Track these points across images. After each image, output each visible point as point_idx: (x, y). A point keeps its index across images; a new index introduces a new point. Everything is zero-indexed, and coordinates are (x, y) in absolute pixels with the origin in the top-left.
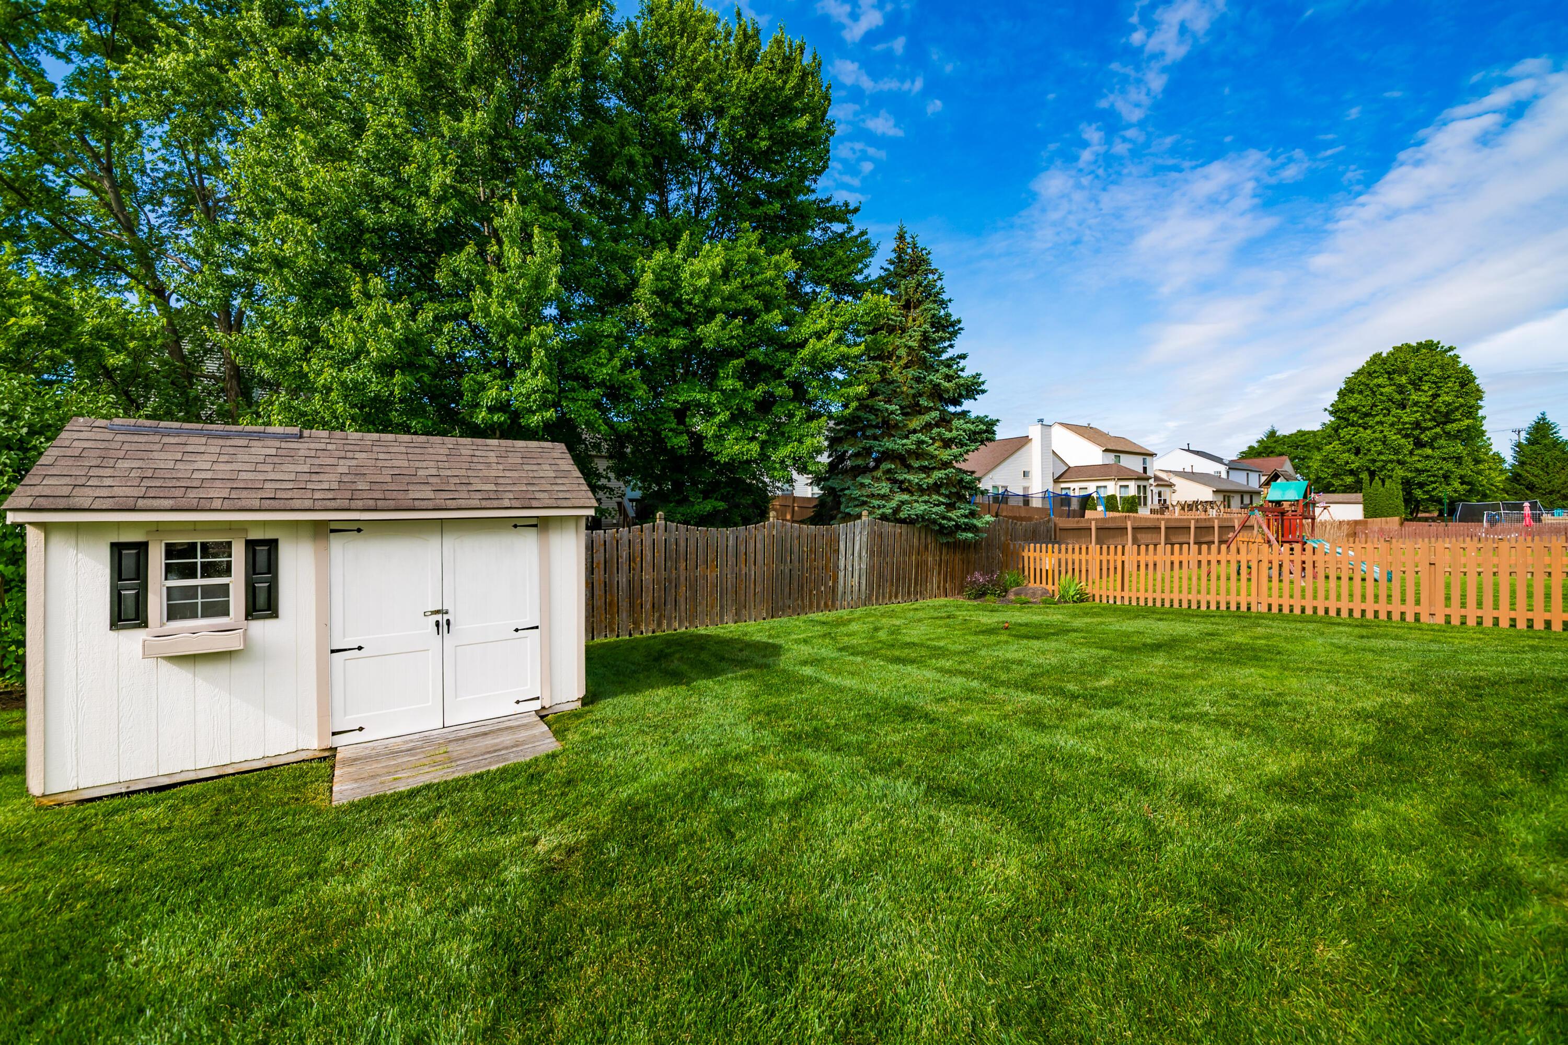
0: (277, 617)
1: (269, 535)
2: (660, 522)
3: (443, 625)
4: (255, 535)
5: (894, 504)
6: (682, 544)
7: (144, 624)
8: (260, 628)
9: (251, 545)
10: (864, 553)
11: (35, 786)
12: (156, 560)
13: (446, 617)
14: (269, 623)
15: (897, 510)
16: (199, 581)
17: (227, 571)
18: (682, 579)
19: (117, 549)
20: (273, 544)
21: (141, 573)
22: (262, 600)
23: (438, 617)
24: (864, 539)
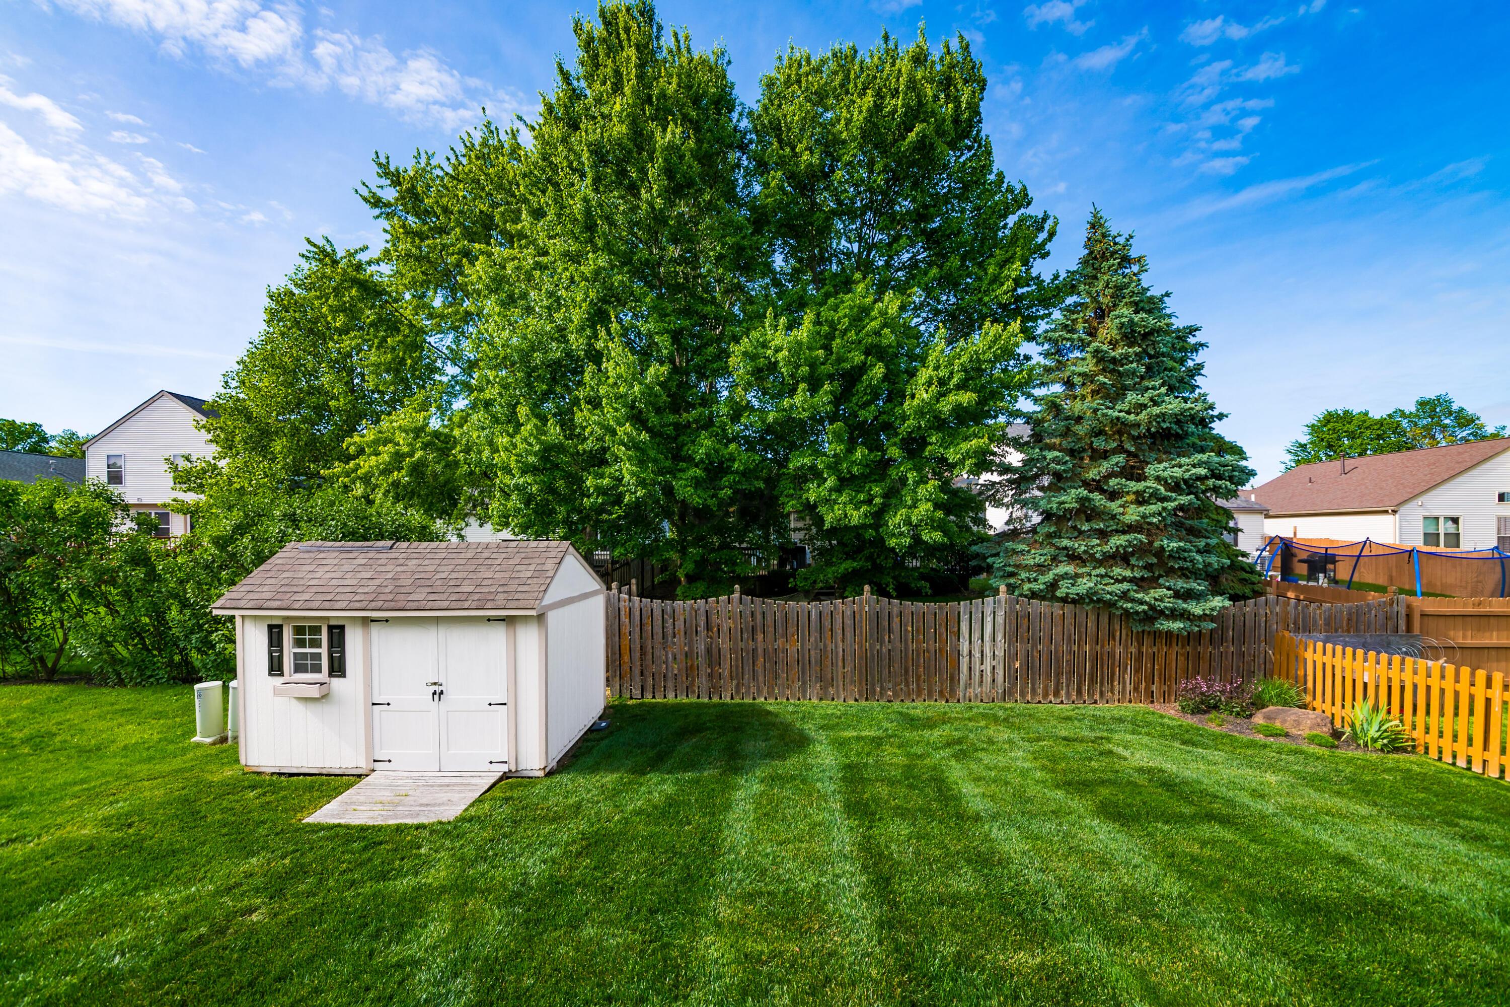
0: (344, 676)
1: (340, 623)
2: (736, 596)
3: (438, 695)
4: (332, 623)
5: (1050, 576)
6: (759, 617)
7: (282, 675)
8: (336, 682)
9: (331, 628)
10: (999, 637)
11: (243, 762)
12: (288, 636)
13: (441, 688)
14: (341, 680)
15: (1053, 585)
16: (307, 650)
17: (319, 646)
18: (760, 651)
19: (271, 627)
20: (342, 628)
21: (280, 644)
22: (336, 665)
23: (436, 688)
24: (1000, 620)
